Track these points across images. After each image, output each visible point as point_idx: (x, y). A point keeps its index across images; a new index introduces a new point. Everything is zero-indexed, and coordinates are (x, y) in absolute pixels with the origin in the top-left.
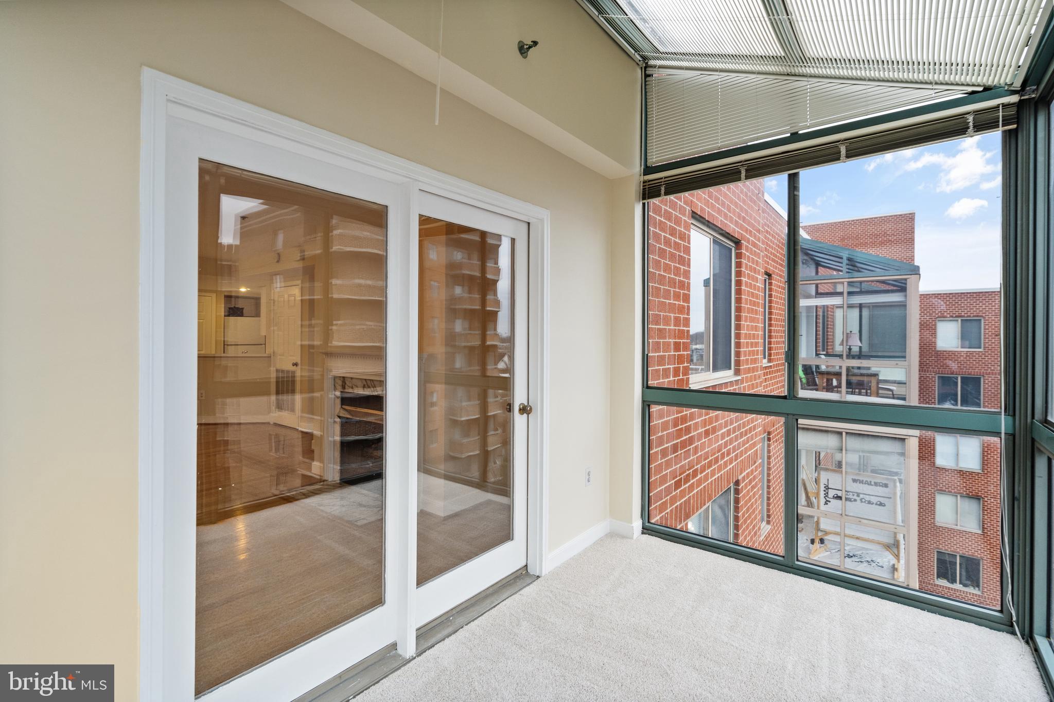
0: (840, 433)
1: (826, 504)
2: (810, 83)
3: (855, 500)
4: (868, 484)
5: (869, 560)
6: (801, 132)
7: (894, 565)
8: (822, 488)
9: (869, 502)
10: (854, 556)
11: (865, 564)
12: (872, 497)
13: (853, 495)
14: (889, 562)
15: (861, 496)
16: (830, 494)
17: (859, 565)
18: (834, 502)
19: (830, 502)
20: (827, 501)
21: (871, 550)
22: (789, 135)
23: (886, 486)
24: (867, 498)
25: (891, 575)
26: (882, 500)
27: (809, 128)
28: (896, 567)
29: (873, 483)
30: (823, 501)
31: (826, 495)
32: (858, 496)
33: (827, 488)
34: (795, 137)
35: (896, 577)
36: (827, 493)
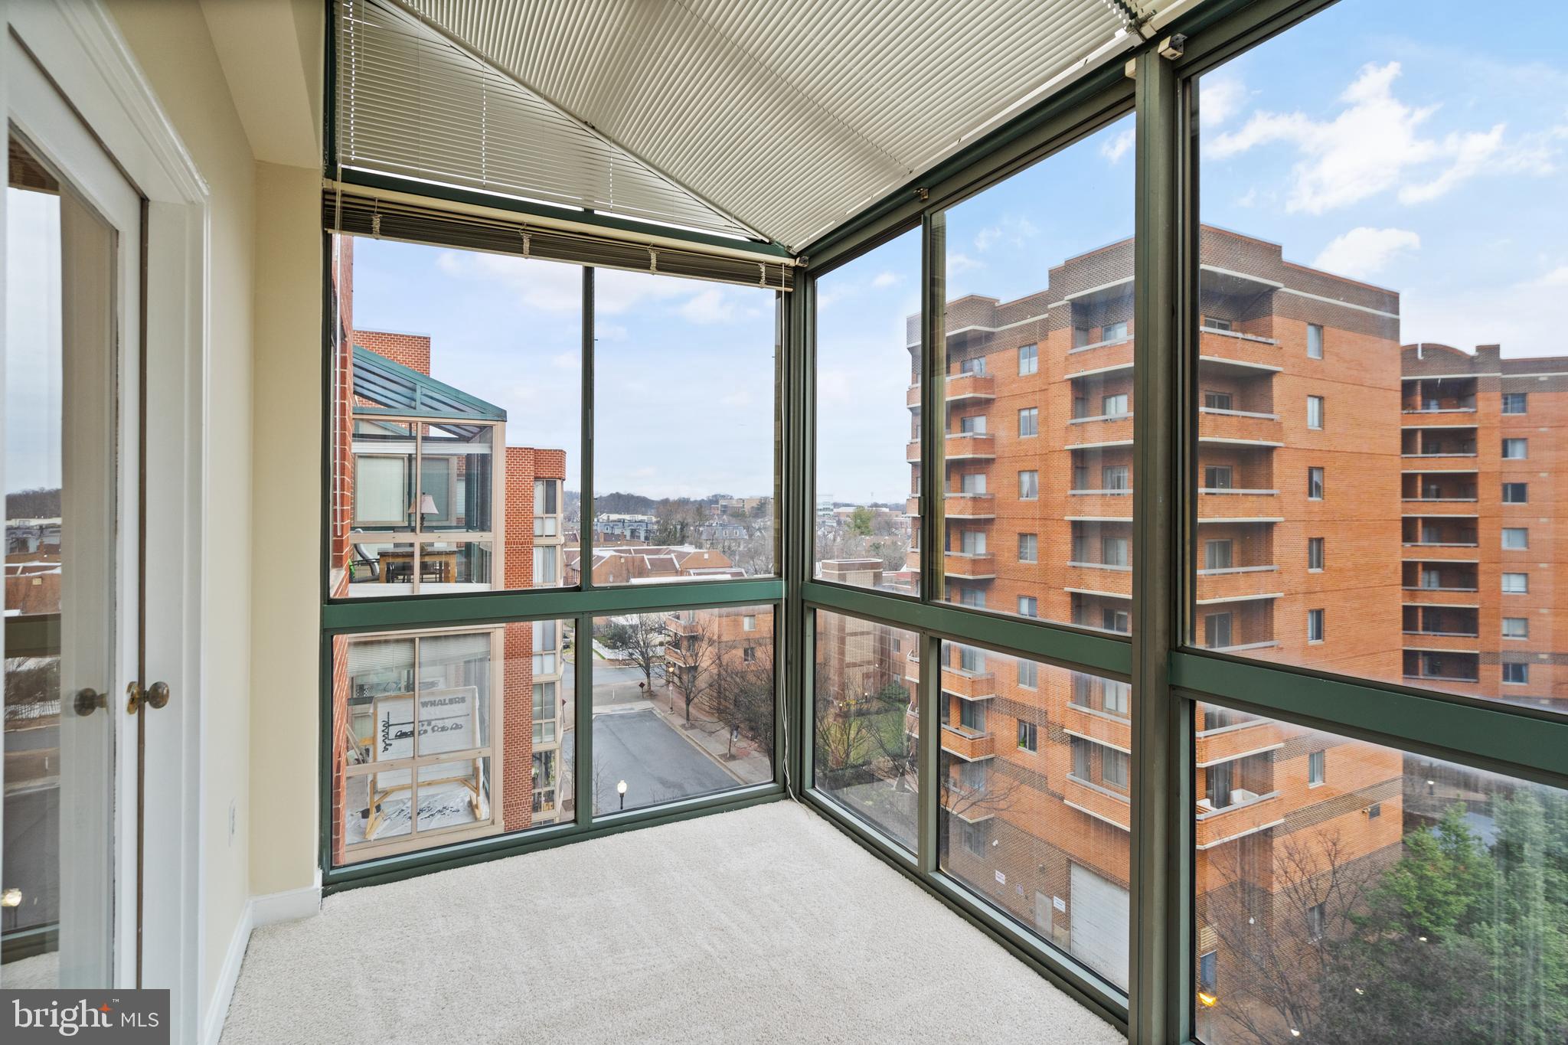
0: (412, 641)
1: (386, 749)
2: (613, 150)
3: (425, 732)
4: (441, 704)
5: (440, 808)
6: (596, 212)
7: (470, 802)
8: (380, 727)
9: (443, 729)
10: (422, 810)
11: (438, 816)
12: (446, 721)
13: (423, 725)
14: (463, 801)
15: (433, 723)
16: (392, 734)
17: (431, 821)
18: (396, 743)
19: (391, 745)
20: (387, 745)
21: (438, 794)
22: (580, 209)
23: (463, 700)
24: (440, 724)
25: (471, 816)
26: (458, 721)
27: (611, 211)
28: (474, 803)
29: (447, 702)
30: (380, 746)
31: (386, 736)
32: (429, 724)
33: (387, 725)
34: (588, 216)
35: (478, 816)
36: (388, 733)
